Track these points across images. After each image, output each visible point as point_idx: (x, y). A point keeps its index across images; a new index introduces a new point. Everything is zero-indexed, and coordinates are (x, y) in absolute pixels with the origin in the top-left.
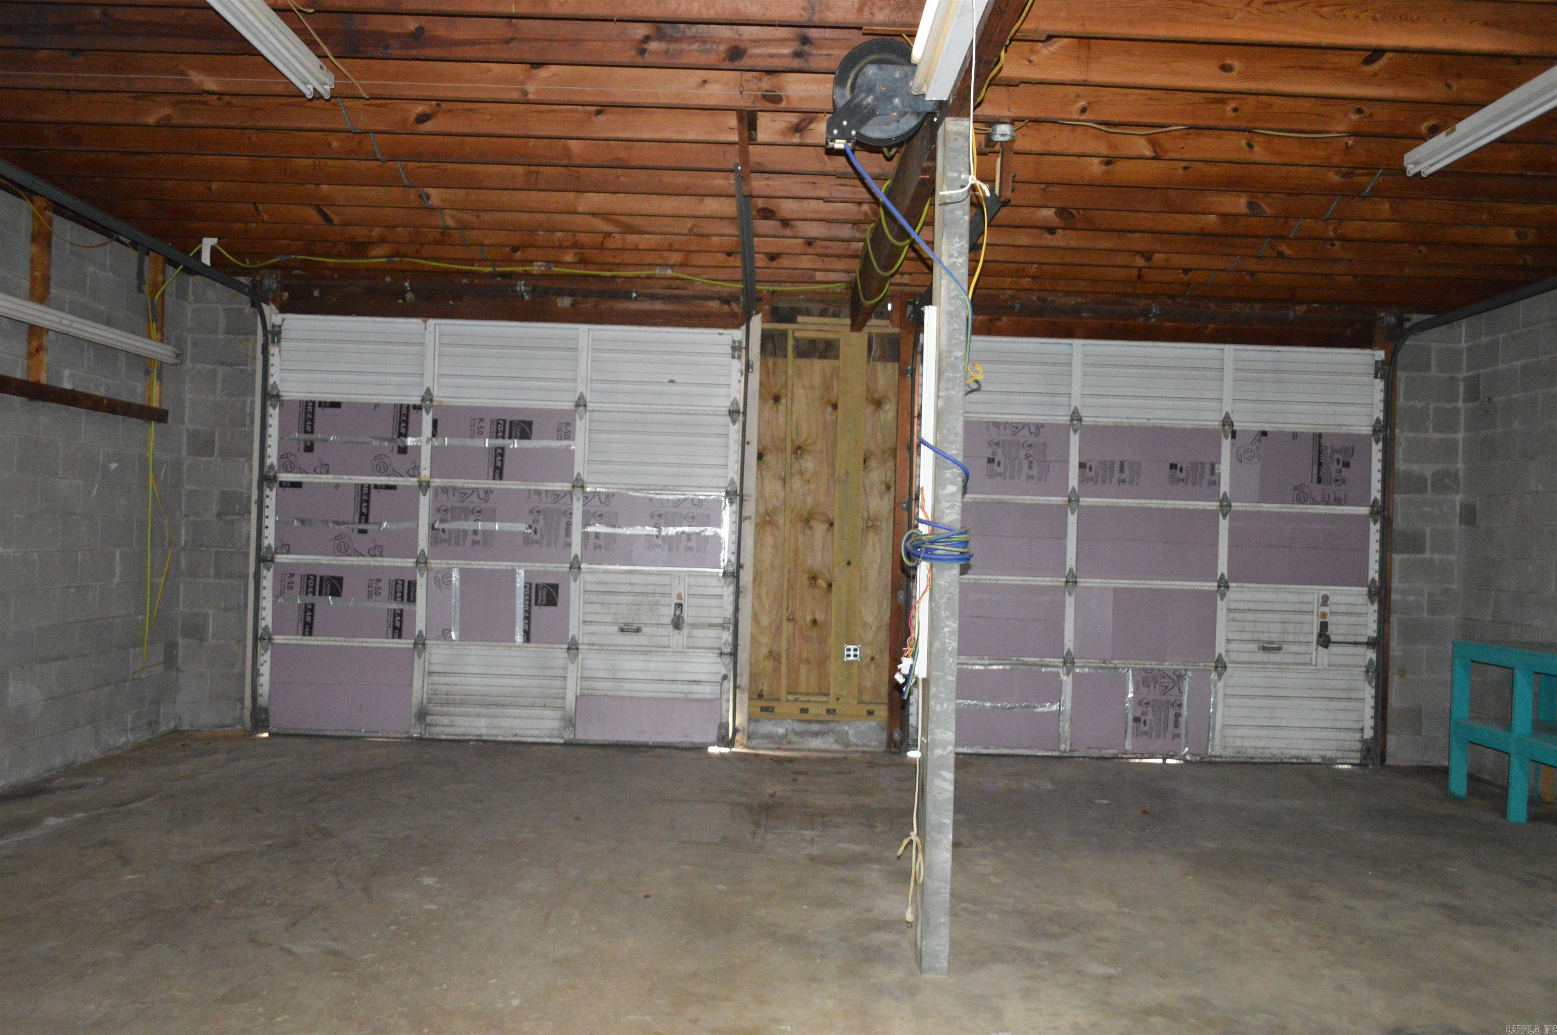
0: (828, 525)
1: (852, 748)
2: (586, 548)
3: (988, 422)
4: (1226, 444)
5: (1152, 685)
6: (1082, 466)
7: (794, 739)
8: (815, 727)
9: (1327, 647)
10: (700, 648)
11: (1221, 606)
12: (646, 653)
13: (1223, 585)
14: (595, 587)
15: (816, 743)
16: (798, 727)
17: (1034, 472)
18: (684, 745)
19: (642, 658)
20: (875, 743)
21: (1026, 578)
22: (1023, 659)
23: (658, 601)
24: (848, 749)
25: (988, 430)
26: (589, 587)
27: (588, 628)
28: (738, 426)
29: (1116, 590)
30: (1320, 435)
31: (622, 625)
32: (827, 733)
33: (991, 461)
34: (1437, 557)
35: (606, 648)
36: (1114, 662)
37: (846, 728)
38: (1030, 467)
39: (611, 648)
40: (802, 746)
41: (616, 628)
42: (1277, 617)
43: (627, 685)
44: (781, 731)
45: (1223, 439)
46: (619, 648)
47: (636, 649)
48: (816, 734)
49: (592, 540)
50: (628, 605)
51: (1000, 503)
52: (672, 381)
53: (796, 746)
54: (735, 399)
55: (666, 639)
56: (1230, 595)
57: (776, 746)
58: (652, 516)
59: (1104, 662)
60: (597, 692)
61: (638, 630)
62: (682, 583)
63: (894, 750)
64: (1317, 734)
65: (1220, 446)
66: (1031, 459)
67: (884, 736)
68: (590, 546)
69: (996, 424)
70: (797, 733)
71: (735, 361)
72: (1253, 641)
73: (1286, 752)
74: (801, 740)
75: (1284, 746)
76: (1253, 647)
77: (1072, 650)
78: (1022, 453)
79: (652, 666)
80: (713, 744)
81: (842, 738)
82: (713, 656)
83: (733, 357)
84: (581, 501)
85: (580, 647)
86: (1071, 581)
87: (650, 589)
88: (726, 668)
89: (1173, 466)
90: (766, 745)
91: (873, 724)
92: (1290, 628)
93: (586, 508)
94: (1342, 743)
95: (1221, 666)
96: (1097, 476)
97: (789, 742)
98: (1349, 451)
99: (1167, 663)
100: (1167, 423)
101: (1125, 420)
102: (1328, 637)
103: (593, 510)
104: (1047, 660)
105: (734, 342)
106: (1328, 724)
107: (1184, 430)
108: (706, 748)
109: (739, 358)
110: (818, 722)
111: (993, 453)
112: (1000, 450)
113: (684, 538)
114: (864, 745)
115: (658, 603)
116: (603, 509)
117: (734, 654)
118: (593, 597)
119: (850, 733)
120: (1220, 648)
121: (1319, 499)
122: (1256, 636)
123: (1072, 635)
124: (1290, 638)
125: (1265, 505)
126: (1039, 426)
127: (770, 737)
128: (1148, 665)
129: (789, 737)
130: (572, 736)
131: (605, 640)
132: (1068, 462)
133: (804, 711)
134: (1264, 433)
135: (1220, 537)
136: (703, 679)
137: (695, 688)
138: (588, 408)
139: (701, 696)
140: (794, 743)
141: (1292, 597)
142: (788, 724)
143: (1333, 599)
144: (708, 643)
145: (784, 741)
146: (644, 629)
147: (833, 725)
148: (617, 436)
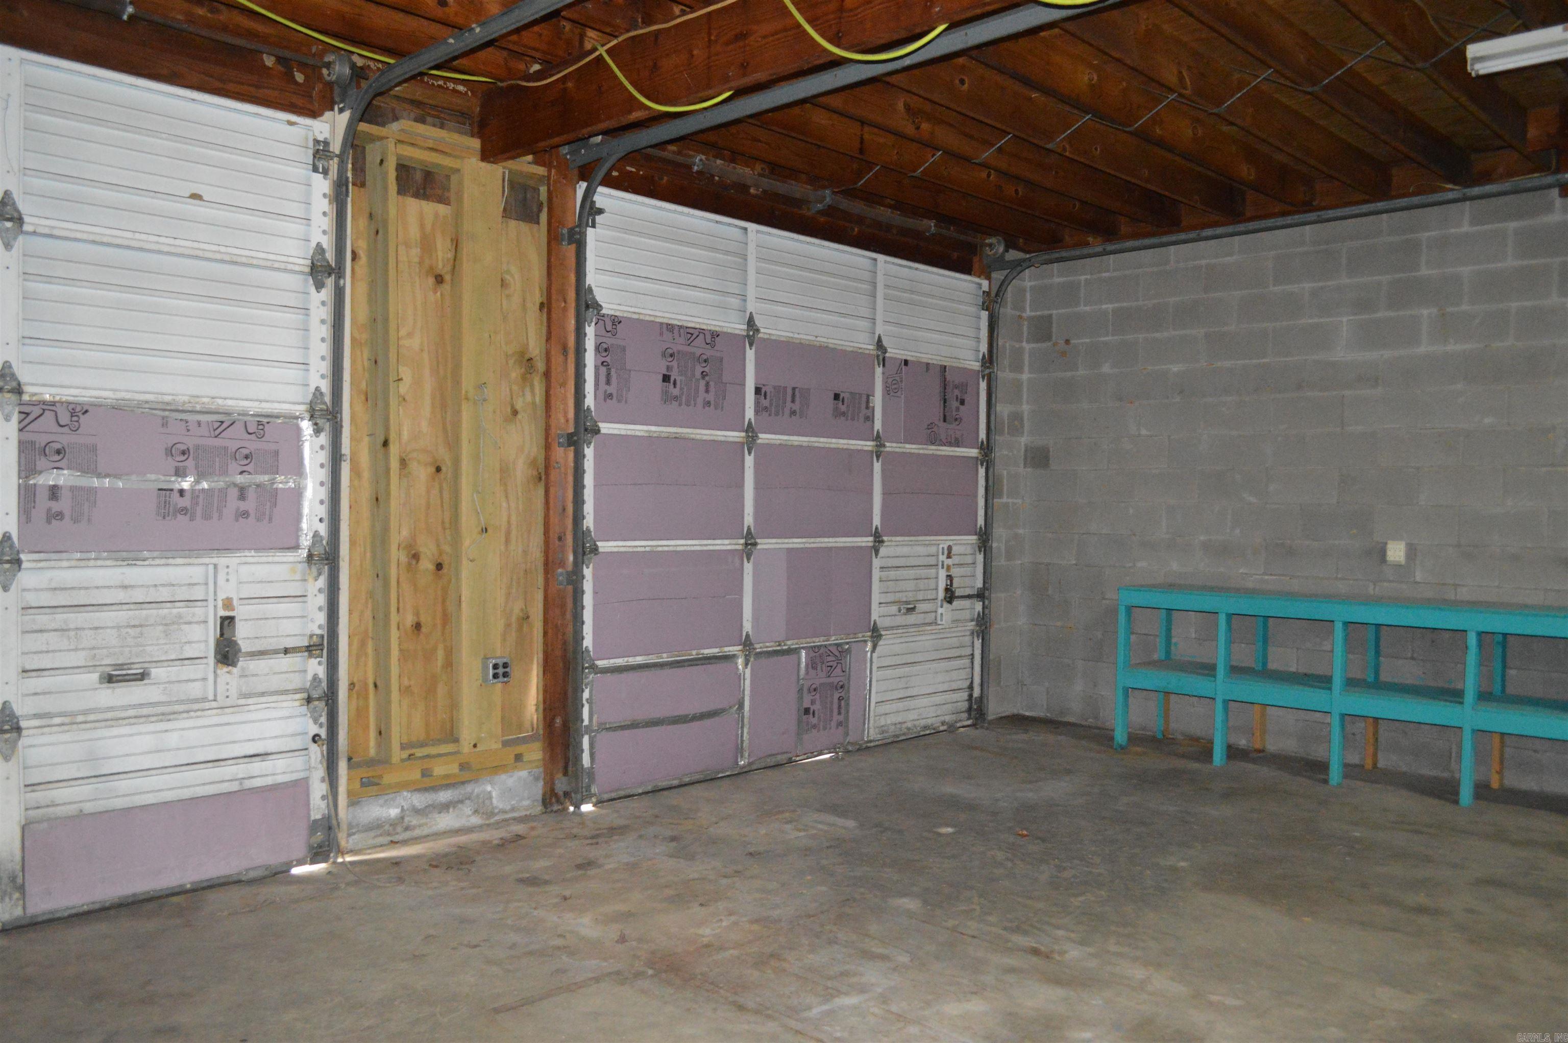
0: (434, 470)
1: (497, 818)
2: (29, 520)
3: (661, 324)
4: (879, 370)
5: (819, 668)
6: (758, 391)
7: (414, 822)
8: (444, 796)
9: (950, 602)
10: (263, 694)
11: (876, 563)
12: (165, 717)
13: (878, 540)
14: (46, 599)
15: (445, 821)
16: (418, 800)
17: (711, 397)
18: (252, 875)
19: (151, 727)
20: (526, 803)
21: (705, 542)
22: (702, 651)
23: (180, 616)
24: (492, 821)
25: (661, 334)
26: (32, 599)
27: (35, 683)
28: (326, 294)
29: (789, 550)
30: (945, 367)
31: (108, 670)
32: (461, 802)
33: (666, 378)
34: (1010, 500)
35: (80, 718)
36: (789, 643)
37: (489, 788)
38: (707, 391)
39: (92, 717)
40: (426, 831)
41: (95, 676)
42: (912, 573)
43: (124, 785)
44: (394, 812)
45: (877, 366)
46: (109, 715)
47: (145, 711)
48: (445, 807)
49: (43, 502)
50: (118, 627)
51: (677, 438)
52: (195, 196)
53: (417, 832)
54: (319, 245)
55: (198, 685)
56: (883, 551)
57: (385, 840)
58: (169, 452)
59: (779, 645)
60: (60, 811)
61: (142, 676)
62: (231, 577)
63: (556, 808)
64: (938, 699)
65: (874, 373)
66: (707, 378)
67: (538, 789)
68: (39, 514)
69: (670, 327)
70: (417, 811)
71: (318, 177)
72: (894, 602)
73: (917, 723)
74: (424, 821)
75: (916, 717)
76: (894, 609)
77: (750, 633)
78: (698, 370)
79: (173, 739)
80: (301, 862)
81: (483, 808)
82: (292, 705)
83: (315, 169)
84: (15, 418)
85: (23, 724)
86: (750, 543)
87: (164, 594)
88: (315, 721)
89: (837, 397)
90: (371, 842)
91: (524, 774)
92: (922, 584)
93: (28, 436)
94: (955, 705)
95: (876, 634)
96: (771, 404)
97: (407, 829)
98: (963, 387)
99: (833, 638)
100: (832, 343)
101: (796, 336)
102: (953, 593)
103: (42, 440)
104: (726, 649)
105: (317, 142)
106: (945, 687)
107: (844, 352)
108: (288, 871)
109: (325, 172)
110: (447, 786)
111: (668, 368)
112: (675, 364)
113: (234, 493)
114: (513, 809)
115: (178, 621)
116: (65, 439)
117: (330, 697)
118: (43, 620)
119: (494, 794)
120: (876, 614)
121: (944, 441)
122: (899, 596)
123: (750, 615)
124: (920, 596)
125: (907, 446)
126: (715, 335)
127: (376, 826)
128: (819, 641)
129: (407, 819)
130: (18, 912)
131: (72, 703)
132: (744, 385)
133: (426, 773)
134: (906, 362)
135: (875, 481)
136: (271, 746)
137: (257, 767)
138: (26, 228)
139: (269, 781)
140: (414, 828)
141: (921, 550)
142: (405, 799)
143: (955, 550)
144: (276, 683)
145: (399, 829)
146: (154, 672)
147: (469, 788)
148: (86, 292)
